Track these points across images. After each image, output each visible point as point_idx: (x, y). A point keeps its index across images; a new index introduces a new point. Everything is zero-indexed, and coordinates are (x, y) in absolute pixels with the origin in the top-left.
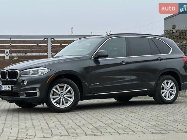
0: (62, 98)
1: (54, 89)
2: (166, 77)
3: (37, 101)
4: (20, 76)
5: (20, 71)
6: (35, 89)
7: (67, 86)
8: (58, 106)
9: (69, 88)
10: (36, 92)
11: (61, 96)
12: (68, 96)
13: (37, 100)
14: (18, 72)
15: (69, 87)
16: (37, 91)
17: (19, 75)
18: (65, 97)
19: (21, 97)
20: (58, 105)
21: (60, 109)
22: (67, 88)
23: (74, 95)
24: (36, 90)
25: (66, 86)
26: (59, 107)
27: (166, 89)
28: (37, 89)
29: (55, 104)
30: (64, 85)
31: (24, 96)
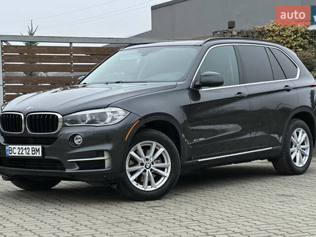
0: (148, 170)
1: (132, 153)
2: (296, 122)
3: (105, 178)
4: (62, 127)
5: (63, 116)
6: (100, 153)
7: (157, 146)
8: (140, 187)
9: (162, 150)
10: (104, 160)
11: (146, 166)
12: (157, 165)
13: (105, 176)
14: (60, 116)
15: (160, 148)
16: (106, 157)
17: (60, 124)
18: (154, 168)
19: (68, 171)
20: (139, 185)
21: (145, 193)
22: (156, 150)
23: (170, 163)
24: (104, 156)
25: (154, 145)
26: (143, 189)
27: (295, 146)
28: (106, 153)
29: (134, 183)
30: (152, 144)
31: (76, 170)
